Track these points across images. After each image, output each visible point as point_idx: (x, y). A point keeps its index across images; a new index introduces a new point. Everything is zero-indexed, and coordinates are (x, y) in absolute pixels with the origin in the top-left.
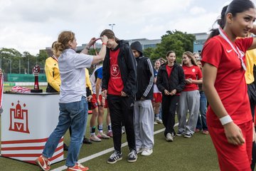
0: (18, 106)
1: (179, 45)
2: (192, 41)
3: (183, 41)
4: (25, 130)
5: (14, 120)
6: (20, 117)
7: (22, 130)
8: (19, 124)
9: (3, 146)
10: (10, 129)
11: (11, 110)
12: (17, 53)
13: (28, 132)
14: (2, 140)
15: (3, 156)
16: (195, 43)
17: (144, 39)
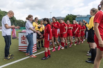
0: (24, 36)
1: (71, 18)
2: (75, 17)
3: (72, 17)
4: (25, 43)
5: (22, 40)
6: (24, 39)
7: (24, 43)
8: (24, 41)
9: (19, 48)
10: (21, 43)
11: (22, 37)
12: (23, 21)
13: (26, 44)
14: (19, 46)
15: (19, 50)
16: (76, 18)
17: (60, 17)
